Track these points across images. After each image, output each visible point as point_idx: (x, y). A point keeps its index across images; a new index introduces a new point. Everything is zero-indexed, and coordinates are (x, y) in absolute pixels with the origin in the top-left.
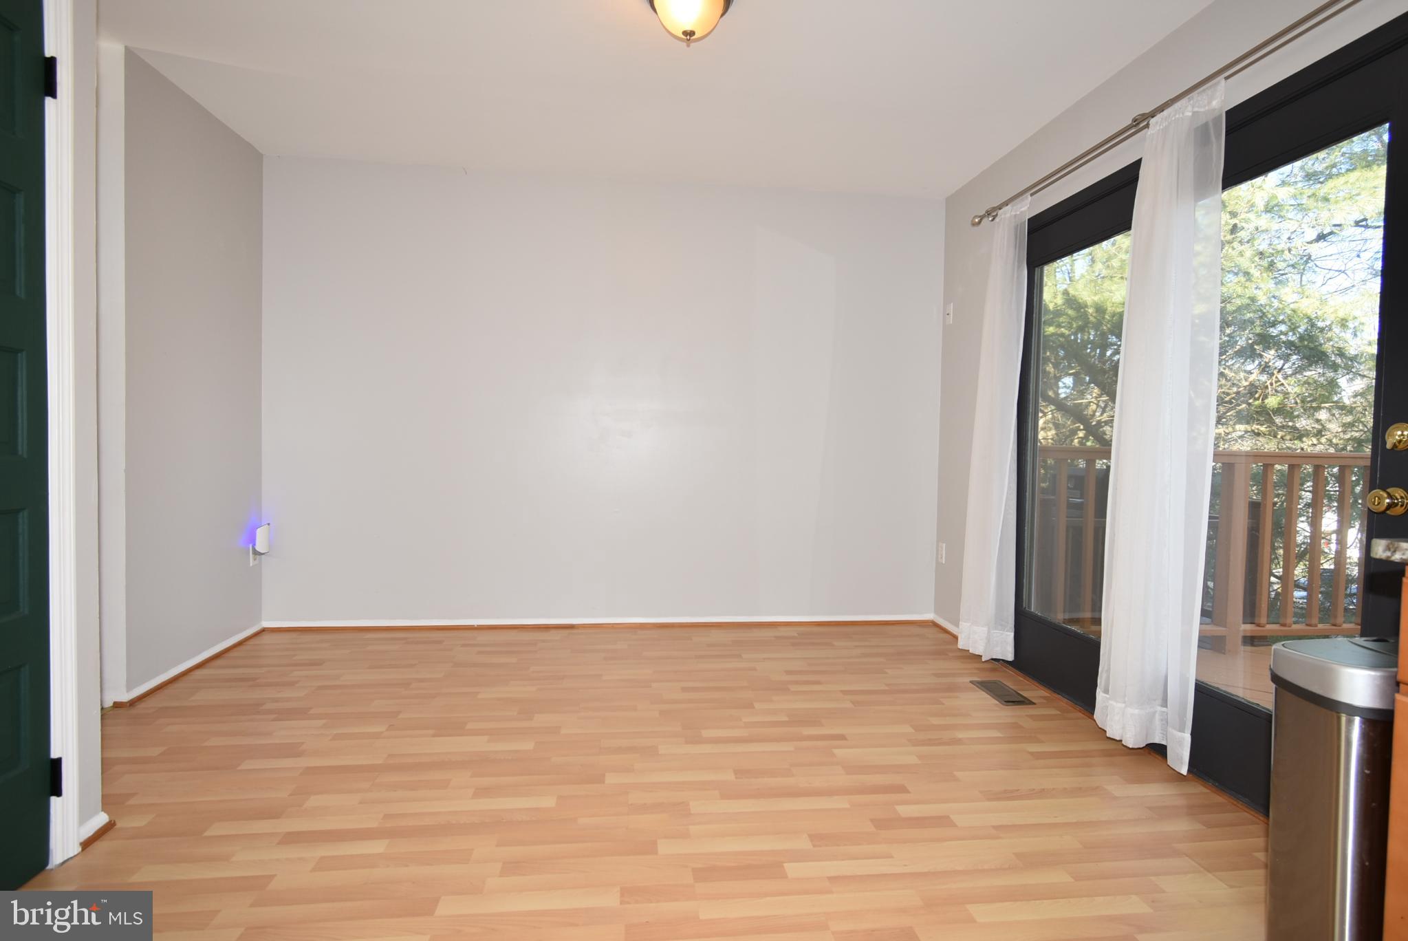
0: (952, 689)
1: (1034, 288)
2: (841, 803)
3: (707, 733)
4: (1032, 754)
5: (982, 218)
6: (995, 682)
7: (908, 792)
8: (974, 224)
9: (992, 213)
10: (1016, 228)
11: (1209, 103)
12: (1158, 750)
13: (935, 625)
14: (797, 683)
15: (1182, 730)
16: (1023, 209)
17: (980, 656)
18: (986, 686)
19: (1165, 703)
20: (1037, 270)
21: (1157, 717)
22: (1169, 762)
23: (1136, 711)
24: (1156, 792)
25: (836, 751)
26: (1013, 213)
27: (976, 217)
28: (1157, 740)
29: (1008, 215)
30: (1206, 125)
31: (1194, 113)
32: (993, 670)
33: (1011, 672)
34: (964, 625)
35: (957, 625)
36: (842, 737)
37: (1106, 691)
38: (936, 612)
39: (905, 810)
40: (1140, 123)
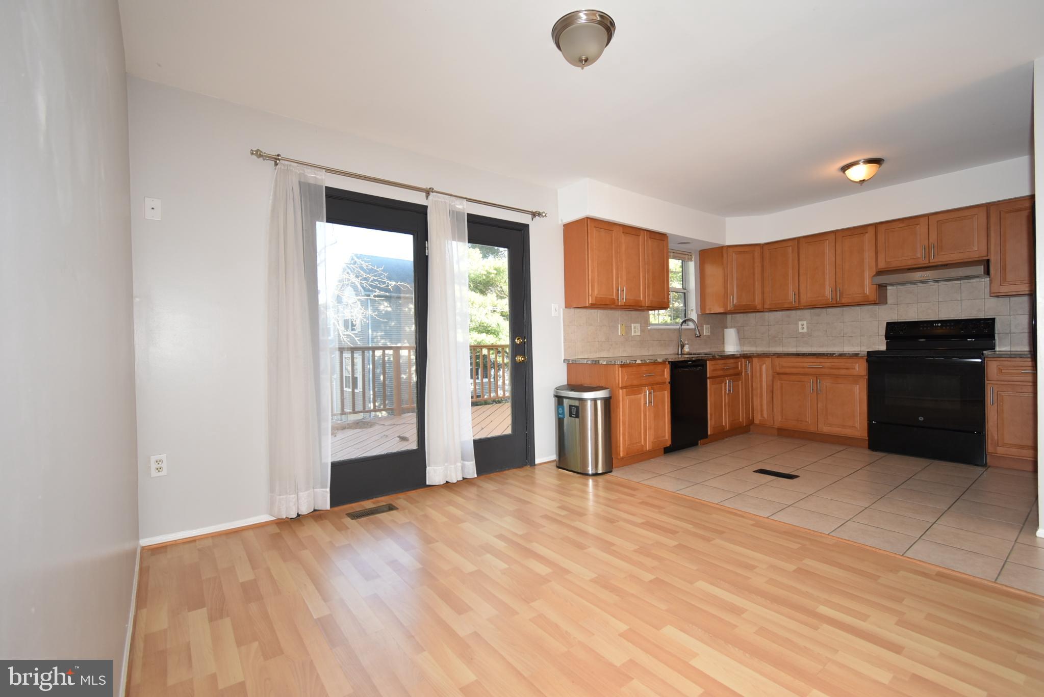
11: (459, 205)
18: (364, 515)
40: (427, 190)
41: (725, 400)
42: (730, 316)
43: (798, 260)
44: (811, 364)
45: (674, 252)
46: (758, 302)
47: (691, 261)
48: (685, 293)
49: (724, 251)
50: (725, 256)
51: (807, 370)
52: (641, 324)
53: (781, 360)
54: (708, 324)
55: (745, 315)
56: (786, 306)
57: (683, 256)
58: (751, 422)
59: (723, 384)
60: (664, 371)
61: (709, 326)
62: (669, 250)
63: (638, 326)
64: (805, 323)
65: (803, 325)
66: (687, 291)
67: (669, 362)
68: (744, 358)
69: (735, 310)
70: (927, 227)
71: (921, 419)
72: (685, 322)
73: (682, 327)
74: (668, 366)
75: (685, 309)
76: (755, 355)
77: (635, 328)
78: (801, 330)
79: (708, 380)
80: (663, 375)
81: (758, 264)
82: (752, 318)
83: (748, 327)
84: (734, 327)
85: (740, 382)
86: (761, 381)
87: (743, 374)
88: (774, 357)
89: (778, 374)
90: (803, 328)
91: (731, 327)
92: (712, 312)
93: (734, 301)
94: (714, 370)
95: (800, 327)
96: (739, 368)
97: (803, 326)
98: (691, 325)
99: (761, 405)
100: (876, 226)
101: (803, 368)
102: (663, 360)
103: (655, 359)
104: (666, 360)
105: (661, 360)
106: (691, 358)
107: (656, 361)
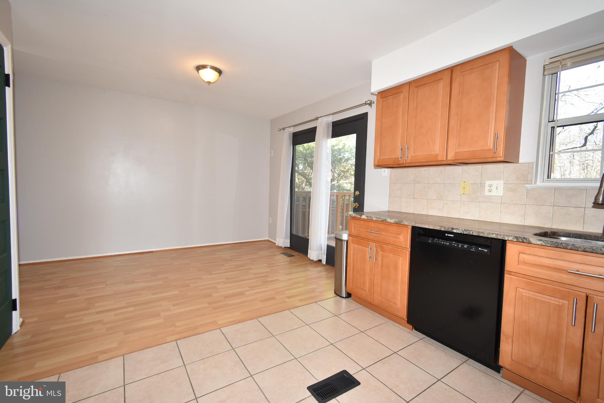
0: (275, 255)
1: (294, 150)
2: (254, 280)
3: (214, 272)
4: (295, 266)
5: (281, 129)
6: (286, 253)
7: (269, 276)
8: (279, 131)
9: (284, 129)
10: (289, 134)
11: (329, 119)
12: (320, 261)
13: (268, 241)
14: (234, 258)
15: (325, 255)
16: (291, 130)
17: (282, 247)
18: (283, 254)
19: (321, 251)
20: (295, 146)
21: (320, 253)
22: (322, 263)
23: (316, 253)
24: (320, 268)
25: (250, 271)
26: (289, 130)
27: (279, 129)
28: (320, 259)
29: (288, 130)
30: (329, 123)
31: (327, 120)
32: (285, 250)
33: (289, 250)
34: (277, 239)
35: (275, 240)
36: (251, 268)
37: (310, 250)
38: (269, 237)
39: (268, 280)
40: (317, 119)
52: (507, 181)
63: (499, 183)
74: (408, 231)
77: (491, 186)
102: (395, 222)
103: (384, 218)
104: (399, 222)
105: (392, 220)
106: (451, 230)
107: (385, 220)
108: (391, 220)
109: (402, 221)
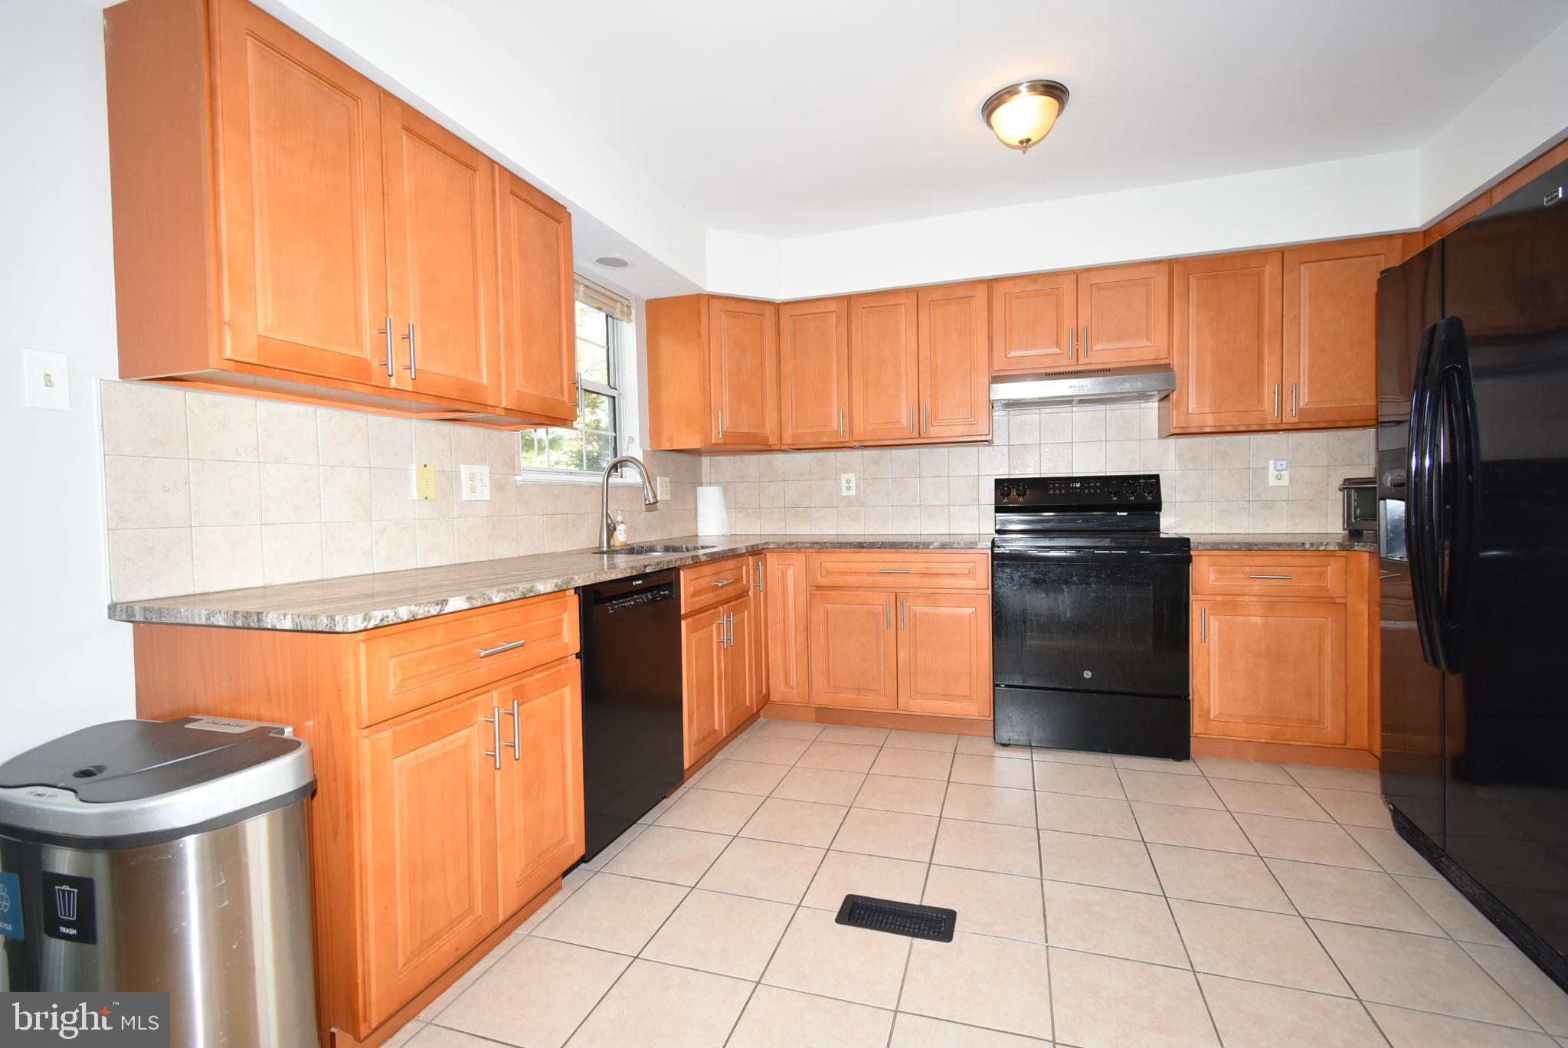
41: (718, 664)
42: (708, 458)
43: (849, 343)
44: (885, 565)
45: (587, 287)
46: (769, 429)
47: (629, 320)
48: (614, 398)
49: (703, 306)
50: (704, 318)
51: (877, 578)
52: (492, 467)
53: (823, 557)
54: (665, 474)
55: (737, 458)
56: (825, 439)
57: (612, 305)
58: (765, 700)
59: (714, 626)
60: (559, 622)
61: (667, 479)
62: (576, 277)
63: (483, 471)
64: (852, 477)
65: (848, 481)
66: (620, 394)
67: (576, 589)
68: (752, 555)
69: (725, 444)
70: (1075, 294)
71: (1087, 674)
72: (615, 467)
73: (611, 480)
74: (573, 602)
75: (615, 437)
76: (771, 546)
77: (472, 477)
78: (845, 493)
79: (683, 623)
80: (557, 633)
81: (769, 346)
82: (754, 463)
83: (745, 484)
84: (716, 483)
85: (746, 612)
86: (785, 606)
87: (751, 594)
88: (810, 550)
89: (820, 588)
90: (849, 488)
91: (710, 484)
92: (675, 448)
93: (722, 425)
94: (697, 593)
95: (844, 485)
96: (745, 582)
97: (849, 484)
98: (631, 476)
99: (785, 660)
100: (991, 283)
101: (870, 574)
102: (556, 586)
103: (528, 586)
104: (565, 584)
105: (549, 585)
106: (643, 569)
107: (531, 591)
108: (547, 584)
109: (572, 578)
